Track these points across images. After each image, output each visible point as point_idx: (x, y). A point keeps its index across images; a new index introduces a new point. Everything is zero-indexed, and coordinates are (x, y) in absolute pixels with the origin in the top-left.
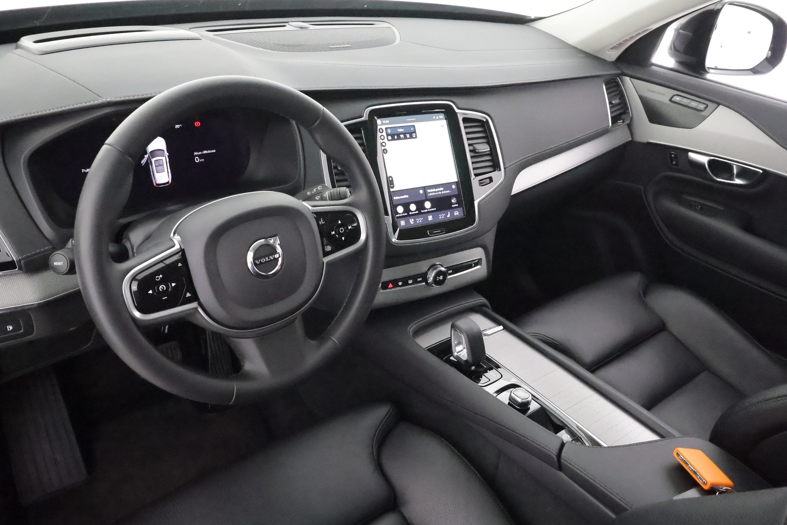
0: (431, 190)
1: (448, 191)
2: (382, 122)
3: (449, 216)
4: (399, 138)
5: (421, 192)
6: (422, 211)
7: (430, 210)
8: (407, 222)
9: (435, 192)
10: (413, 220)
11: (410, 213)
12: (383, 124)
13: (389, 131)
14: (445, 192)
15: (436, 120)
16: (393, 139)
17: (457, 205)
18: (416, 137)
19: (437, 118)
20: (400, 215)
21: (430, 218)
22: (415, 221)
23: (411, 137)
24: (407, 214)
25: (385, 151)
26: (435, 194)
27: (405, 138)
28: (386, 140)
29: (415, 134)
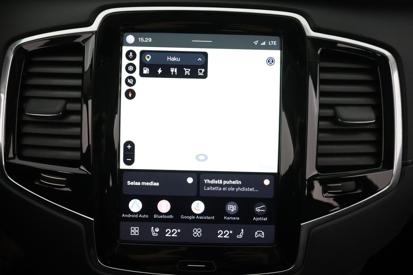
0: (213, 182)
1: (252, 189)
2: (136, 40)
3: (240, 236)
4: (166, 74)
5: (190, 180)
6: (182, 217)
7: (201, 218)
8: (145, 232)
9: (221, 186)
10: (157, 230)
11: (155, 216)
12: (136, 44)
13: (148, 58)
14: (243, 189)
15: (259, 47)
16: (153, 74)
17: (265, 219)
18: (205, 76)
19: (264, 44)
20: (133, 216)
21: (197, 233)
22: (162, 233)
23: (194, 75)
24: (147, 216)
25: (131, 94)
26: (220, 189)
27: (181, 75)
28: (136, 75)
29: (203, 70)
